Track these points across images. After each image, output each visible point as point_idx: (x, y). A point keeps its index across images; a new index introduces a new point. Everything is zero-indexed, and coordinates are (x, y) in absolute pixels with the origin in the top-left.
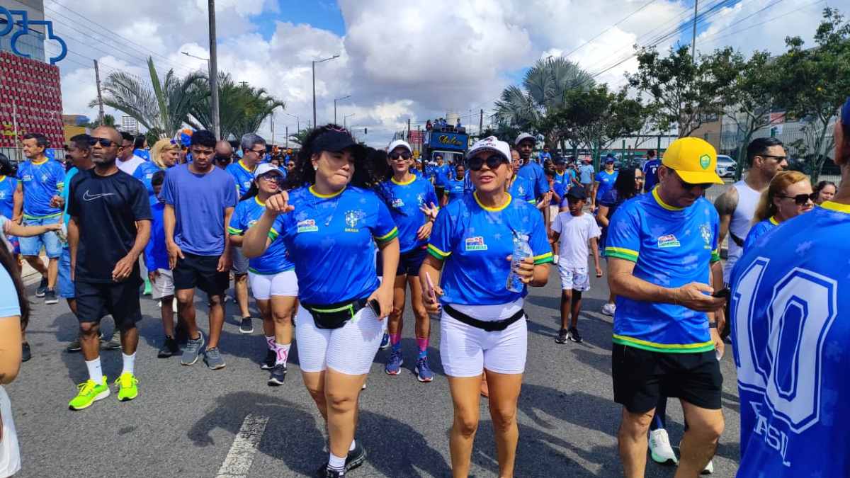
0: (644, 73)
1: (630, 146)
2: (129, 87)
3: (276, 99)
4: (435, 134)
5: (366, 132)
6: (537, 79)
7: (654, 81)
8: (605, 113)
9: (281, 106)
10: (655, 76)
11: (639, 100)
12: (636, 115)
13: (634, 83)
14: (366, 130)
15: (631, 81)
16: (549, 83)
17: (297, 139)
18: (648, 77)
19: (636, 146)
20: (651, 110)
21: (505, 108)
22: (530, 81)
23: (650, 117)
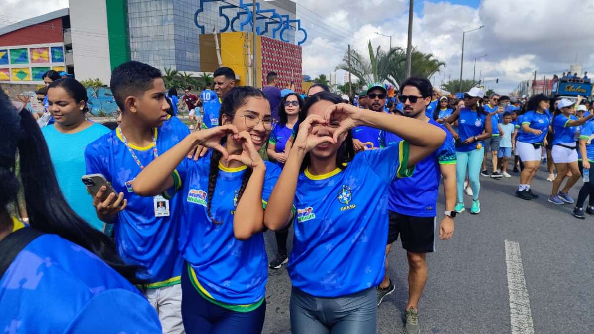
2: (357, 58)
3: (439, 61)
14: (498, 80)
17: (445, 87)
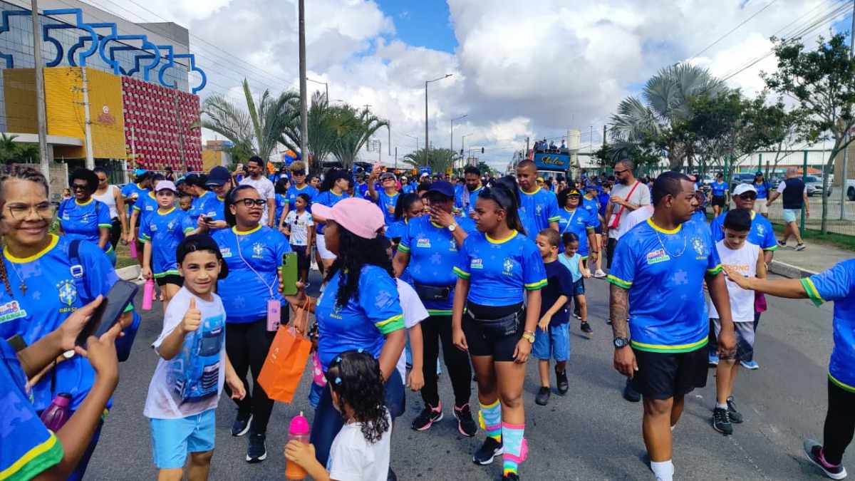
0: (786, 72)
1: (768, 162)
2: (225, 109)
3: (381, 119)
4: (539, 154)
5: (483, 152)
6: (659, 88)
7: (798, 81)
8: (738, 122)
9: (385, 126)
10: (799, 74)
11: (781, 106)
12: (778, 125)
13: (773, 84)
14: (483, 149)
15: (769, 83)
16: (673, 91)
17: (412, 160)
18: (791, 77)
19: (776, 161)
20: (796, 117)
21: (623, 122)
22: (650, 91)
23: (794, 127)
